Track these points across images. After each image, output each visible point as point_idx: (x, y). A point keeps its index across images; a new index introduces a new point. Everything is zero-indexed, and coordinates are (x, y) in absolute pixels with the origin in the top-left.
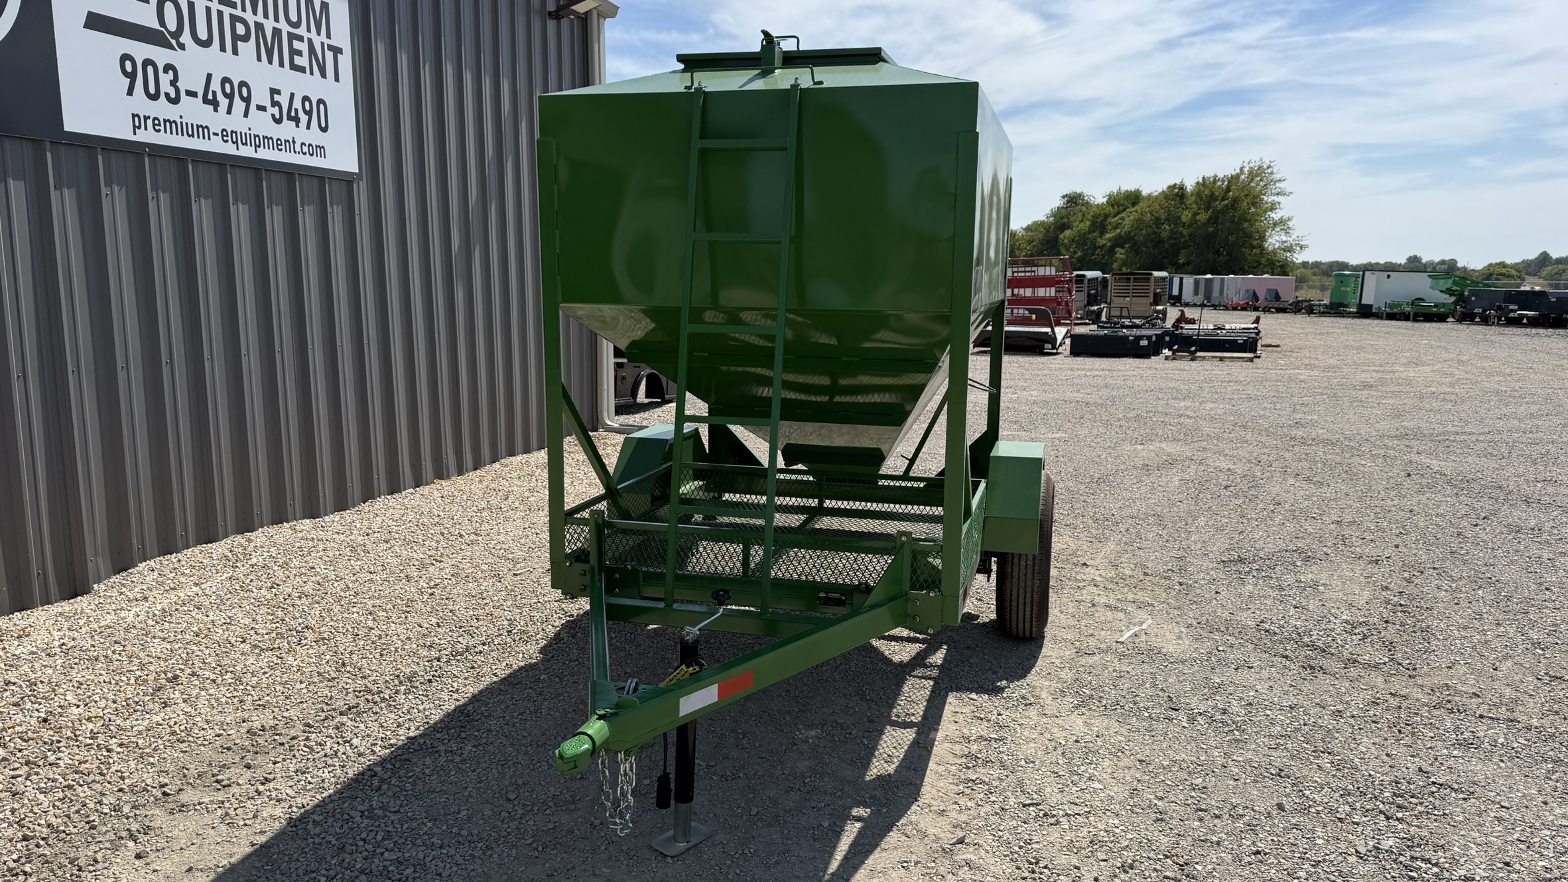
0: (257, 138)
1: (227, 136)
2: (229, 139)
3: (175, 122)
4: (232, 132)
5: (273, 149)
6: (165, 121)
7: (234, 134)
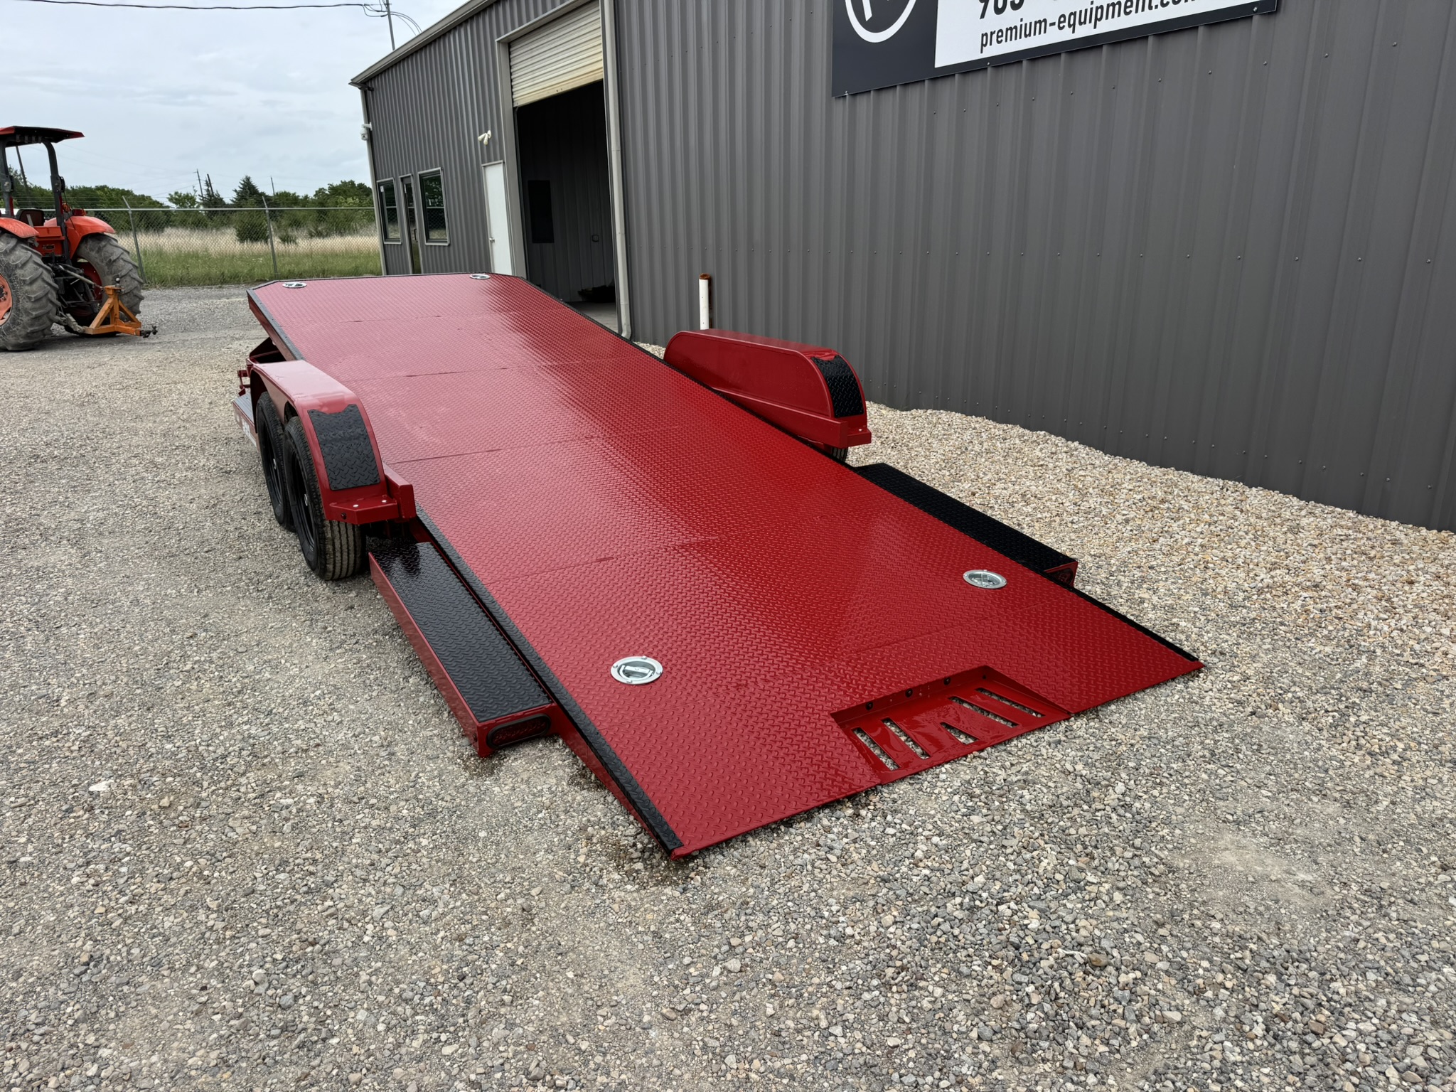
0: (1100, 11)
1: (1064, 21)
2: (1066, 24)
3: (1016, 27)
4: (1071, 14)
5: (1119, 15)
6: (1007, 30)
7: (1072, 17)
